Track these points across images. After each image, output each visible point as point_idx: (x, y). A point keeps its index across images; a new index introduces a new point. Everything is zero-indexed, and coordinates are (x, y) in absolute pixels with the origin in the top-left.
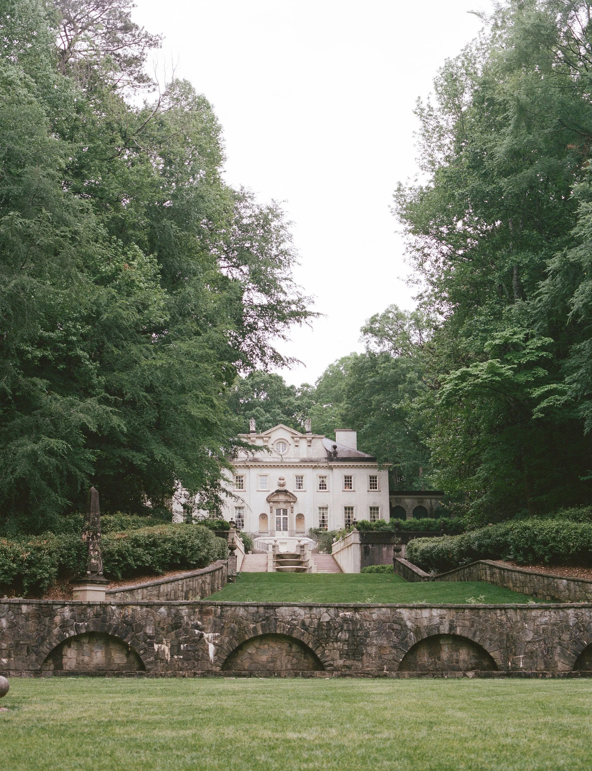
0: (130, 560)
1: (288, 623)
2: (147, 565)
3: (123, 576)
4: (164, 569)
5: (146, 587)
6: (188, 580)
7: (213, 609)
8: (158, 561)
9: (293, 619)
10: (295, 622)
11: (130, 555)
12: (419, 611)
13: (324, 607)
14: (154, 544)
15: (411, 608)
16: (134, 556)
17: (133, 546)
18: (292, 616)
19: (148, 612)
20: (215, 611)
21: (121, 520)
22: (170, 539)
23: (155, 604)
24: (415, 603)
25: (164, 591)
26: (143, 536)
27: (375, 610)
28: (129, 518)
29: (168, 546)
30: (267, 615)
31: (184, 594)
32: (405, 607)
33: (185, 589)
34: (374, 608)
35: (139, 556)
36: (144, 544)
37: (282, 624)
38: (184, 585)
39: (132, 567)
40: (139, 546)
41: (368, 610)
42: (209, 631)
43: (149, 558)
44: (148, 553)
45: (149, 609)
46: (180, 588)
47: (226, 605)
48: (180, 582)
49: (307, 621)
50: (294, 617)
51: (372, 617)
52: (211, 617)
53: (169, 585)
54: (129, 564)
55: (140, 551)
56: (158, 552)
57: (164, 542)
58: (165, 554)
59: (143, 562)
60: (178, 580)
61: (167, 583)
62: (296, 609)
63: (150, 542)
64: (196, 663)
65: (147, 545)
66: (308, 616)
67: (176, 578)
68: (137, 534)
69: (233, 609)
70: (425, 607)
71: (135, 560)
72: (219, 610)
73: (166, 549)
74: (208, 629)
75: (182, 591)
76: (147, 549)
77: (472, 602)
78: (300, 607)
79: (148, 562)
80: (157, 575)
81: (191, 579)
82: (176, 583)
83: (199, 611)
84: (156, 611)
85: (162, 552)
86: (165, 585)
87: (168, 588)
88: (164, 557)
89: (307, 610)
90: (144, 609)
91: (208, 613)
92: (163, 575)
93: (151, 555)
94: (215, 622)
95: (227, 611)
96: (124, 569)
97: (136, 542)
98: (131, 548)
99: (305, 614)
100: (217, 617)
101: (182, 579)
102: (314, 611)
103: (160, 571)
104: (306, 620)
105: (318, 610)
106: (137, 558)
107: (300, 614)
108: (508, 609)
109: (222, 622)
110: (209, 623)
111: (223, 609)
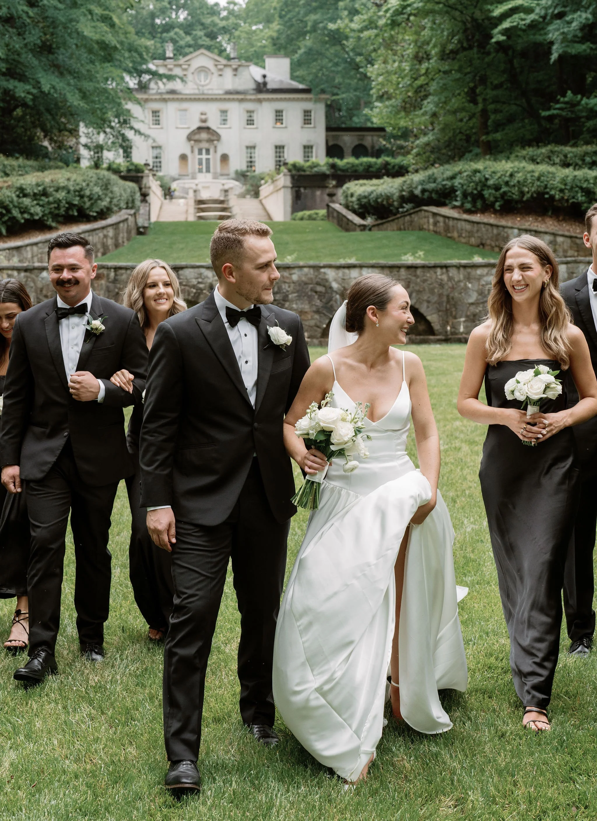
0: (16, 213)
1: (194, 287)
2: (37, 218)
3: (8, 231)
4: (59, 222)
5: (36, 244)
7: (105, 273)
8: (50, 213)
9: (199, 283)
10: (201, 286)
11: (15, 207)
12: (346, 271)
14: (45, 193)
15: (339, 267)
16: (20, 208)
17: (18, 196)
18: (197, 278)
19: (27, 277)
20: (108, 275)
21: (4, 165)
22: (64, 188)
23: (35, 269)
24: (342, 262)
26: (30, 184)
27: (296, 271)
29: (61, 195)
32: (330, 266)
34: (294, 268)
35: (26, 208)
36: (32, 194)
37: (187, 288)
39: (18, 221)
40: (25, 196)
41: (287, 270)
43: (38, 209)
44: (38, 204)
45: (28, 274)
47: (121, 268)
50: (200, 280)
51: (291, 278)
52: (103, 282)
54: (14, 218)
55: (27, 201)
56: (49, 203)
57: (57, 190)
58: (59, 205)
59: (32, 215)
62: (203, 270)
63: (40, 191)
65: (35, 194)
68: (22, 182)
71: (22, 213)
72: (112, 274)
73: (59, 199)
76: (36, 200)
77: (409, 259)
79: (37, 214)
80: (50, 229)
81: (91, 233)
84: (37, 276)
85: (55, 202)
88: (58, 208)
90: (23, 274)
92: (56, 229)
93: (40, 206)
94: (108, 287)
95: (122, 275)
96: (9, 223)
97: (22, 192)
98: (15, 199)
100: (110, 282)
103: (54, 224)
106: (24, 211)
107: (207, 277)
108: (449, 267)
109: (116, 287)
110: (102, 289)
111: (118, 273)
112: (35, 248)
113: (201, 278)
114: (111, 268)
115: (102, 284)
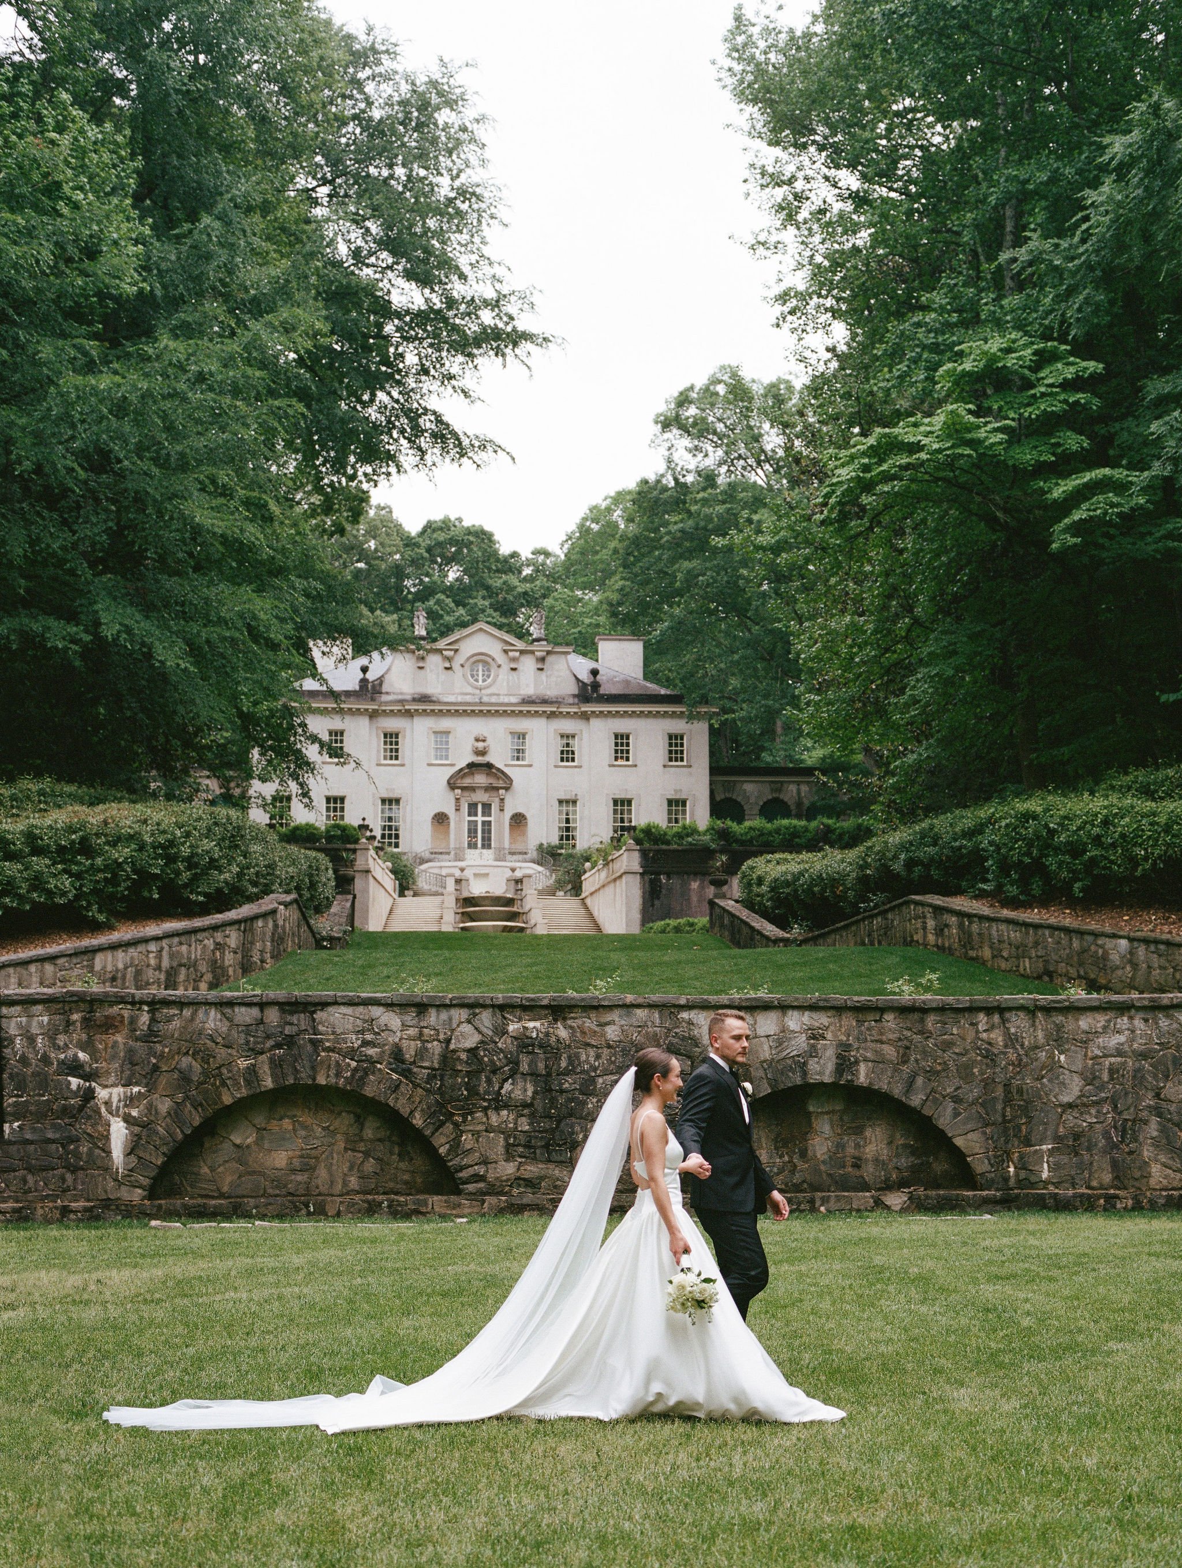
1: (352, 1053)
2: (63, 901)
4: (114, 914)
5: (52, 958)
6: (176, 940)
7: (126, 1014)
8: (95, 891)
9: (365, 1043)
10: (371, 1051)
13: (462, 1006)
14: (85, 847)
18: (362, 1032)
20: (133, 1021)
22: (131, 837)
25: (104, 968)
26: (50, 827)
27: (615, 1015)
28: (31, 786)
29: (122, 853)
30: (288, 1030)
31: (163, 977)
33: (166, 963)
34: (610, 1008)
35: (37, 878)
36: (53, 848)
37: (334, 1056)
38: (165, 954)
40: (39, 851)
41: (593, 1015)
42: (112, 1079)
43: (67, 882)
44: (65, 871)
46: (152, 962)
47: (166, 1003)
48: (153, 947)
49: (410, 1050)
50: (369, 1037)
51: (603, 1035)
52: (119, 1038)
53: (120, 954)
56: (93, 870)
57: (114, 844)
58: (115, 875)
59: (50, 893)
60: (146, 941)
61: (114, 947)
62: (376, 1011)
63: (73, 842)
64: (69, 1177)
65: (61, 850)
66: (412, 1032)
67: (141, 935)
69: (187, 1013)
70: (766, 1007)
72: (145, 1018)
73: (116, 861)
74: (108, 1073)
75: (158, 968)
76: (62, 861)
77: (905, 991)
78: (389, 1005)
79: (64, 894)
80: (96, 927)
81: (183, 939)
82: (141, 948)
83: (85, 1020)
85: (107, 868)
86: (109, 955)
87: (121, 958)
88: (114, 881)
89: (410, 1017)
91: (109, 1025)
92: (111, 928)
93: (71, 874)
94: (130, 1051)
95: (169, 1020)
97: (31, 842)
99: (405, 1026)
100: (137, 1039)
101: (157, 939)
102: (433, 1017)
103: (102, 918)
104: (405, 1044)
105: (444, 1015)
107: (387, 1029)
108: (1010, 1009)
109: (152, 1053)
110: (114, 1057)
111: (158, 1015)
112: (49, 968)
113: (371, 1030)
114: (142, 1003)
115: (116, 1042)
